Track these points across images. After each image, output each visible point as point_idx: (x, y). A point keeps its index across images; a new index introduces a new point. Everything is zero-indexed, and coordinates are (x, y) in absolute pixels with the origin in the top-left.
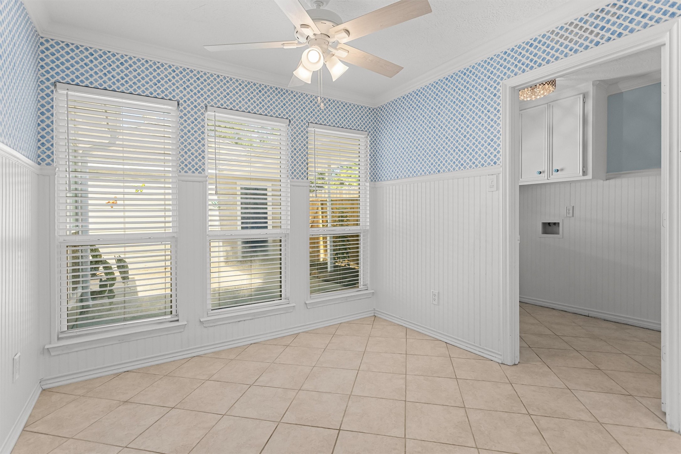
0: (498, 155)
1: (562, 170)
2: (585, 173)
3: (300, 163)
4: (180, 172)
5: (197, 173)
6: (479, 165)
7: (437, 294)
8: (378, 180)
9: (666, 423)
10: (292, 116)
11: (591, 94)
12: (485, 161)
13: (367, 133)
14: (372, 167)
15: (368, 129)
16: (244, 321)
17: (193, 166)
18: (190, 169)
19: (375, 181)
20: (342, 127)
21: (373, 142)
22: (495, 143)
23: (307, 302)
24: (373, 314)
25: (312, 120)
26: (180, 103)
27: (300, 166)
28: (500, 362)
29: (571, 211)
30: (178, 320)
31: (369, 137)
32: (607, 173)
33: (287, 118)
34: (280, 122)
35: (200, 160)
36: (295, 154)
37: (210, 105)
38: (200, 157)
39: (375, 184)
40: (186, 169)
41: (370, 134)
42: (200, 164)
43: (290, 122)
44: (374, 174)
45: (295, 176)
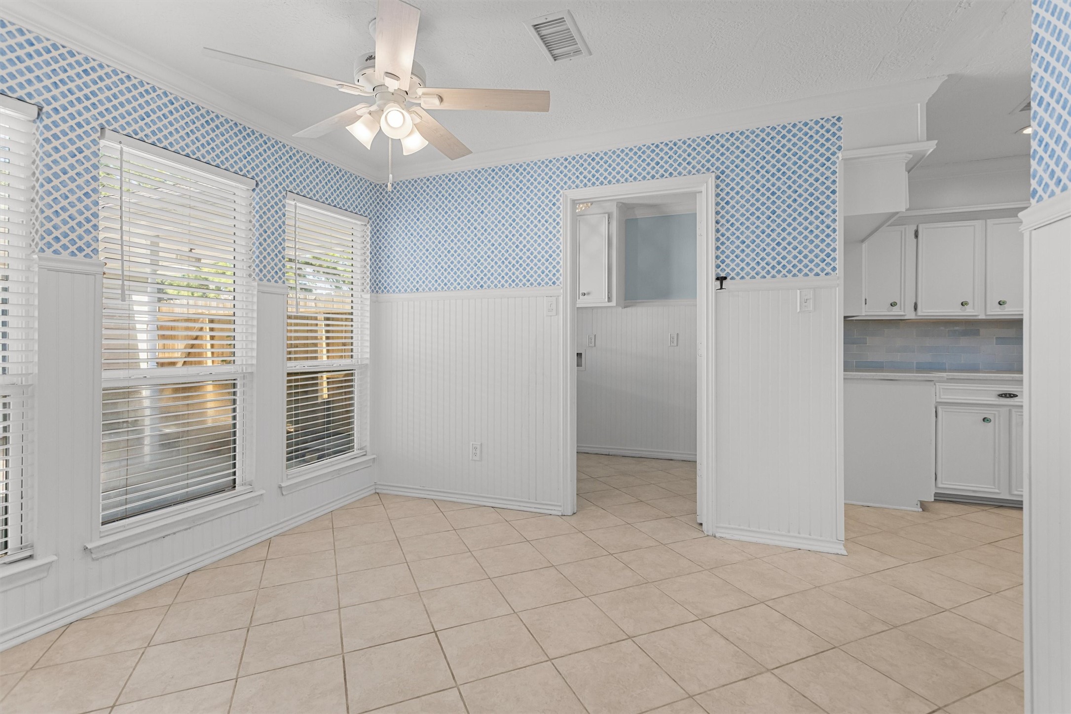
0: (558, 275)
1: (589, 294)
2: (610, 299)
3: (273, 255)
4: (43, 251)
5: (80, 256)
6: (535, 284)
7: (479, 447)
8: (383, 291)
9: (702, 531)
10: (261, 176)
11: (615, 215)
12: (542, 280)
13: (367, 219)
14: (373, 270)
15: (369, 214)
16: (174, 533)
17: (73, 242)
18: (65, 247)
19: (377, 292)
20: (335, 206)
21: (375, 233)
22: (554, 259)
23: (283, 485)
24: (374, 491)
25: (291, 187)
26: (44, 110)
27: (273, 259)
28: (560, 514)
29: (593, 340)
30: (31, 557)
31: (368, 226)
32: (625, 300)
33: (253, 178)
34: (240, 183)
35: (88, 232)
36: (265, 240)
37: (111, 128)
38: (88, 226)
39: (377, 297)
40: (57, 246)
41: (371, 222)
42: (87, 238)
43: (257, 185)
44: (375, 281)
45: (265, 276)
